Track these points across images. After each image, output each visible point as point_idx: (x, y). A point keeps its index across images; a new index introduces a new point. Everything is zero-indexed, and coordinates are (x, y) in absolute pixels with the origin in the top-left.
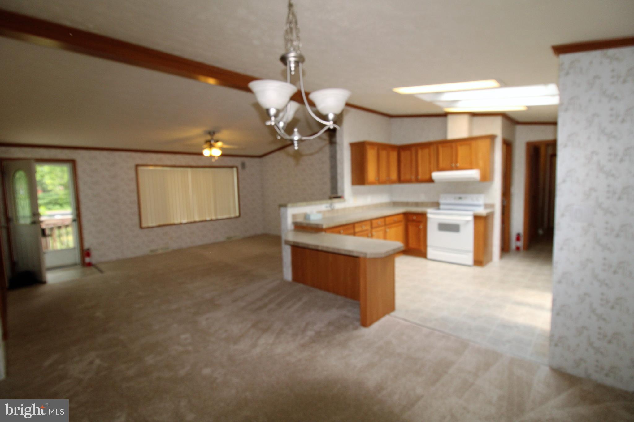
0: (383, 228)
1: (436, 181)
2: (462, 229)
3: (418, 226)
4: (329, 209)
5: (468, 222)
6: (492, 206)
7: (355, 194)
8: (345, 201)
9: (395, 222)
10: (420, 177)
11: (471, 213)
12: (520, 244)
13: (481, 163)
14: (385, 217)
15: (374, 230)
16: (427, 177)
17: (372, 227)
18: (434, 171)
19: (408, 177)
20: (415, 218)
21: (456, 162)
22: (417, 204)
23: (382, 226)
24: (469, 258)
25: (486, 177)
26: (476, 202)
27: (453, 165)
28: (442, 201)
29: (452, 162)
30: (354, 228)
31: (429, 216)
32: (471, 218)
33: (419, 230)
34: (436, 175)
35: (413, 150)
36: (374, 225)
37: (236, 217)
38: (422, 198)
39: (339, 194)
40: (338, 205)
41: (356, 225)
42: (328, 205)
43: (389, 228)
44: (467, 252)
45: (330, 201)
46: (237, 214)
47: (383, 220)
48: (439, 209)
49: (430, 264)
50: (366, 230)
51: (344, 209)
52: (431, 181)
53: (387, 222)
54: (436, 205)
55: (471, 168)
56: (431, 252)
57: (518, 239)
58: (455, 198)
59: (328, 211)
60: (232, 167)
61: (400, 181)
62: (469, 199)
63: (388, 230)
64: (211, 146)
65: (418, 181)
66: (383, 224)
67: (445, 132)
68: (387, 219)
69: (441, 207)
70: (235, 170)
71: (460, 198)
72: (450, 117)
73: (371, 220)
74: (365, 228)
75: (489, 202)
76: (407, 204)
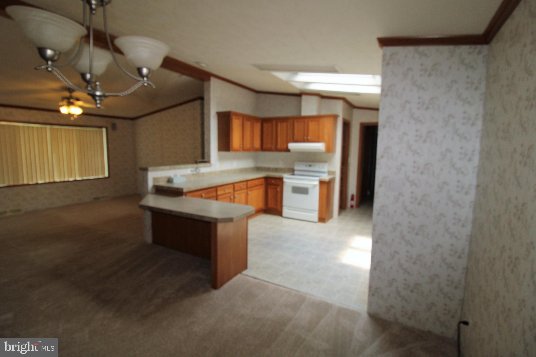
0: (245, 191)
1: (291, 150)
2: (310, 191)
3: (276, 189)
4: (195, 173)
5: (315, 186)
6: (334, 173)
7: (221, 159)
8: (211, 166)
9: (257, 185)
10: (279, 146)
11: (317, 178)
12: (354, 203)
13: (326, 138)
14: (247, 181)
15: (236, 193)
16: (285, 147)
17: (234, 190)
18: (290, 142)
19: (269, 146)
20: (273, 182)
21: (308, 136)
22: (276, 170)
23: (244, 189)
24: (315, 216)
25: (330, 149)
26: (322, 170)
27: (305, 138)
28: (296, 168)
29: (304, 136)
30: (216, 191)
31: (285, 180)
32: (317, 183)
33: (277, 192)
34: (292, 146)
35: (274, 123)
36: (236, 189)
37: (105, 178)
38: (281, 165)
39: (206, 160)
40: (203, 169)
41: (219, 189)
42: (193, 169)
43: (250, 191)
44: (313, 211)
45: (195, 166)
46: (107, 175)
47: (245, 183)
48: (294, 175)
49: (285, 221)
50: (230, 193)
51: (210, 173)
52: (288, 150)
53: (249, 186)
54: (292, 171)
55: (318, 141)
56: (285, 211)
57: (352, 199)
58: (306, 166)
59: (193, 175)
60: (101, 127)
61: (263, 148)
62: (317, 167)
63: (249, 192)
64: (70, 104)
65: (277, 150)
66: (245, 187)
67: (300, 109)
68: (249, 183)
69: (296, 173)
70: (104, 130)
71: (310, 166)
72: (304, 97)
73: (233, 184)
74: (227, 191)
75: (332, 169)
76: (268, 169)
